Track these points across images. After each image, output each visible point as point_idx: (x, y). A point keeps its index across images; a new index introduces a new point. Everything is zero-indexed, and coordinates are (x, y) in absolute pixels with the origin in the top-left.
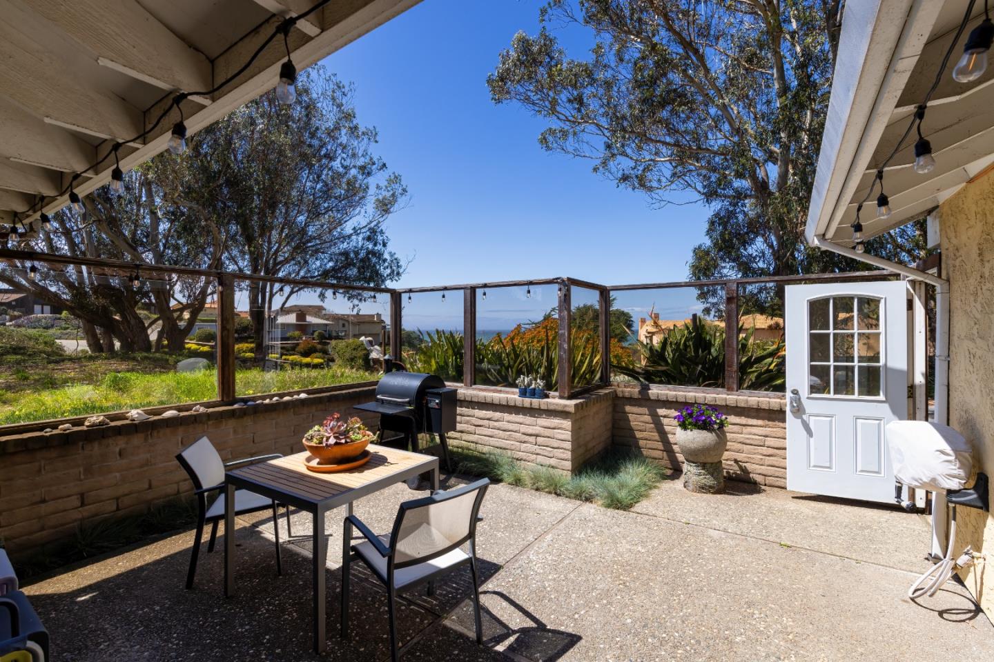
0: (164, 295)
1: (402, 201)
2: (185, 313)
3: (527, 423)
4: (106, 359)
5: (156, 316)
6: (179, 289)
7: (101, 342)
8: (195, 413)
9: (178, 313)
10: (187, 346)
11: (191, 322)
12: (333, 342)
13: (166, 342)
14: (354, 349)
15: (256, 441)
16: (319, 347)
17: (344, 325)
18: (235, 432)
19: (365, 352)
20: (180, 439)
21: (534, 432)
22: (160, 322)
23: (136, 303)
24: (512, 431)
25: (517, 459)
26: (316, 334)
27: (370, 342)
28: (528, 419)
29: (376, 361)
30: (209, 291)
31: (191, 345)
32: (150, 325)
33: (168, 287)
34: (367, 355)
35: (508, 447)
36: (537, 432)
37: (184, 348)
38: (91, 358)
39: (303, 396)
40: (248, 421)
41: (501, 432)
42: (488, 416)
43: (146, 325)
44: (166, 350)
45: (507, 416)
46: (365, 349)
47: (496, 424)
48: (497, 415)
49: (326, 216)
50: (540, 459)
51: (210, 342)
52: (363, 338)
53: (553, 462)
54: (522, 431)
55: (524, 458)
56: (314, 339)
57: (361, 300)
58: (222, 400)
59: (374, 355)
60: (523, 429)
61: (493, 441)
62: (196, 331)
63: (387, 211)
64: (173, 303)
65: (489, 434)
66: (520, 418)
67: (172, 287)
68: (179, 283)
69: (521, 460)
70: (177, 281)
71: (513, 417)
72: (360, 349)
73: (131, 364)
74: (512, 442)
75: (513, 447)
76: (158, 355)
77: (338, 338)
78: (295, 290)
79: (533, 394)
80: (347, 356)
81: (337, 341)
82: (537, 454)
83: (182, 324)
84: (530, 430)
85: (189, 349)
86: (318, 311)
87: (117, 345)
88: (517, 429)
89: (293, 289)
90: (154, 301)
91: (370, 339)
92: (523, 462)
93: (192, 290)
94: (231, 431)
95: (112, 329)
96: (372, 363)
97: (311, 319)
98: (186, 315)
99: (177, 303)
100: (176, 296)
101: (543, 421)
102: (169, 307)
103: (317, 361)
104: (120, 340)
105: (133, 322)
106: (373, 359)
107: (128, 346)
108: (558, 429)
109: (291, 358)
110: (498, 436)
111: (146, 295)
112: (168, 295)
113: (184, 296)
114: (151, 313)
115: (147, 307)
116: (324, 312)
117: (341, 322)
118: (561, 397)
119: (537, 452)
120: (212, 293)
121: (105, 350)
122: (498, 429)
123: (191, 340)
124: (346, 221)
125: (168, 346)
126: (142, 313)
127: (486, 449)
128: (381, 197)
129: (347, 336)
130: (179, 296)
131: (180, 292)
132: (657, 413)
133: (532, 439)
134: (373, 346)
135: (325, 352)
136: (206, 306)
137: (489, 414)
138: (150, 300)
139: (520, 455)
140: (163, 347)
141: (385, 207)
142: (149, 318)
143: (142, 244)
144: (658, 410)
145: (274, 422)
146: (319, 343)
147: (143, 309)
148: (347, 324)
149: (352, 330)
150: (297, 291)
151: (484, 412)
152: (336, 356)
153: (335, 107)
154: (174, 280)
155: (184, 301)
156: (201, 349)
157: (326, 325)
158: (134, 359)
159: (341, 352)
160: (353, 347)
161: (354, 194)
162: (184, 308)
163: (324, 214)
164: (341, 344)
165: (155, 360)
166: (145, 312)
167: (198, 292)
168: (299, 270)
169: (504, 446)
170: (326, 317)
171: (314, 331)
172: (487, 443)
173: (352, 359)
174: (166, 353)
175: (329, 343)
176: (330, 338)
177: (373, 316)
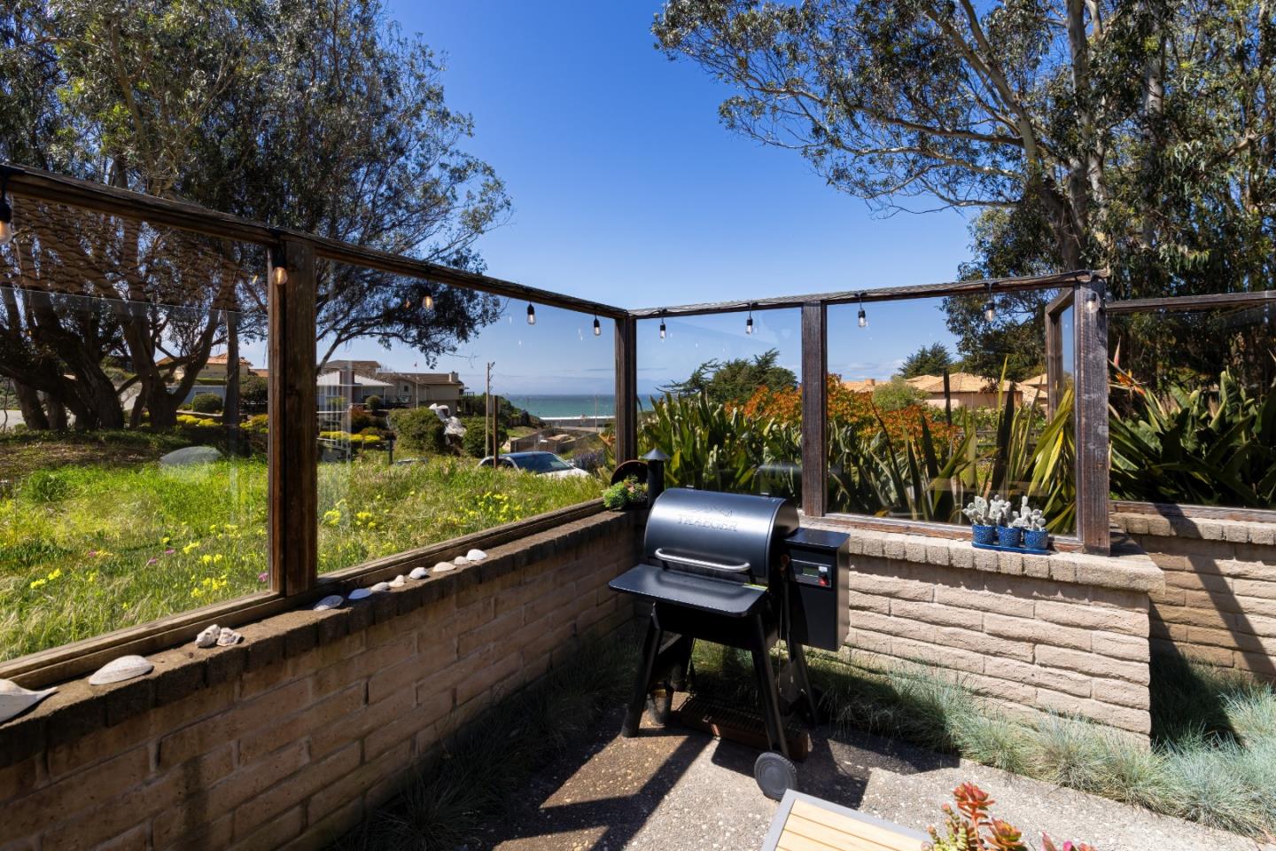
0: (145, 343)
1: (500, 216)
2: (177, 371)
3: (1006, 609)
4: (48, 440)
5: (131, 376)
6: (169, 334)
7: (46, 413)
8: (205, 654)
9: (167, 371)
10: (179, 418)
11: (187, 383)
12: (393, 412)
13: (147, 413)
14: (423, 422)
15: (372, 698)
16: (373, 418)
17: (406, 389)
18: (320, 685)
19: (436, 426)
20: (152, 749)
21: (1028, 633)
22: (139, 384)
23: (102, 355)
24: (959, 626)
25: (977, 693)
26: (368, 400)
27: (444, 411)
28: (1008, 601)
29: (455, 438)
30: (215, 339)
31: (186, 416)
32: (124, 388)
33: (151, 332)
34: (441, 429)
35: (945, 662)
36: (1038, 633)
37: (176, 422)
38: (24, 439)
39: (476, 556)
40: (353, 647)
41: (925, 626)
42: (887, 588)
43: (117, 388)
44: (148, 425)
45: (941, 591)
46: (439, 422)
47: (910, 606)
48: (914, 586)
49: (392, 234)
50: (1045, 697)
51: (214, 412)
52: (433, 407)
53: (1090, 707)
54: (990, 626)
55: (997, 691)
56: (365, 408)
57: (438, 352)
58: (283, 593)
59: (450, 430)
60: (993, 622)
61: (898, 645)
62: (194, 396)
63: (477, 229)
64: (159, 357)
65: (890, 628)
66: (984, 597)
67: (157, 333)
68: (169, 326)
69: (985, 694)
70: (165, 324)
71: (962, 594)
72: (431, 422)
73: (86, 450)
74: (962, 652)
75: (962, 664)
76: (133, 434)
77: (399, 405)
78: (343, 337)
79: (1018, 541)
80: (414, 430)
81: (398, 411)
82: (1038, 685)
83: (172, 387)
84: (1016, 627)
85: (183, 422)
86: (369, 368)
87: (72, 418)
88: (977, 622)
89: (340, 336)
90: (129, 354)
91: (445, 407)
92: (991, 700)
93: (188, 337)
94: (310, 683)
95: (62, 395)
96: (448, 441)
97: (360, 380)
98: (179, 374)
99: (166, 356)
100: (163, 345)
101: (1057, 608)
102: (152, 362)
103: (370, 438)
104: (74, 412)
105: (94, 382)
106: (450, 436)
107: (85, 420)
108: (1106, 629)
109: (332, 434)
110: (917, 635)
111: (117, 343)
112: (154, 344)
113: (176, 345)
114: (126, 371)
115: (121, 362)
116: (378, 370)
117: (403, 384)
118: (1091, 550)
119: (1036, 680)
120: (219, 342)
121: (51, 425)
122: (917, 619)
123: (186, 409)
124: (417, 242)
125: (150, 419)
126: (112, 372)
127: (882, 662)
128: (471, 209)
129: (412, 403)
130: (167, 344)
131: (171, 338)
132: (1216, 567)
133: (1022, 649)
134: (448, 417)
135: (381, 426)
136: (210, 361)
137: (892, 583)
138: (124, 351)
139: (985, 683)
140: (144, 419)
141: (476, 222)
142: (123, 378)
143: (111, 267)
144: (1218, 562)
145: (415, 634)
146: (373, 414)
147: (115, 366)
148: (410, 387)
149: (418, 395)
150: (346, 339)
151: (876, 577)
152: (396, 432)
153: (412, 79)
154: (162, 322)
155: (176, 352)
156: (202, 422)
157: (383, 388)
158: (95, 440)
159: (405, 425)
160: (422, 418)
161: (433, 205)
162: (175, 363)
163: (389, 229)
164: (405, 415)
165: (130, 441)
166: (120, 370)
167: (197, 340)
168: (349, 310)
169: (936, 659)
170: (379, 377)
171: (366, 397)
172: (885, 649)
173: (421, 436)
174: (145, 430)
175: (386, 414)
176: (390, 406)
177: (447, 376)
